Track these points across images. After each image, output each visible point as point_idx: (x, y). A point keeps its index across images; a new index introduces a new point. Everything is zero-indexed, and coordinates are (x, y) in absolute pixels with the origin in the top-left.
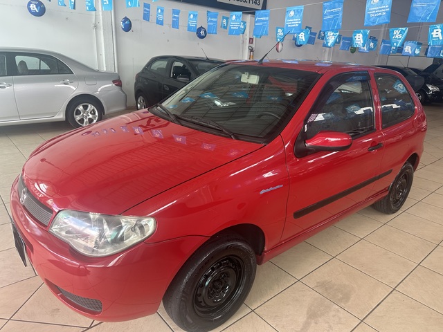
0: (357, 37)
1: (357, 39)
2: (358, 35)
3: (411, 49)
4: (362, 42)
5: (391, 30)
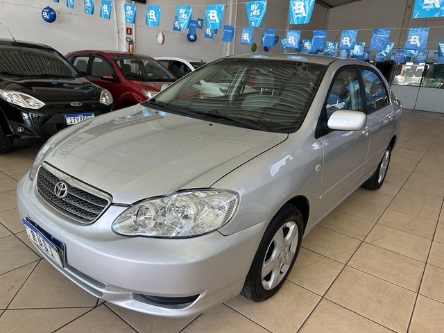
0: (211, 15)
1: (211, 18)
2: (211, 11)
3: (295, 40)
4: (218, 21)
5: (247, 4)
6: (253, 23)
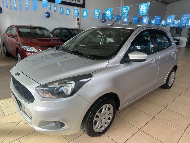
2: (107, 11)
4: (110, 15)
6: (124, 16)
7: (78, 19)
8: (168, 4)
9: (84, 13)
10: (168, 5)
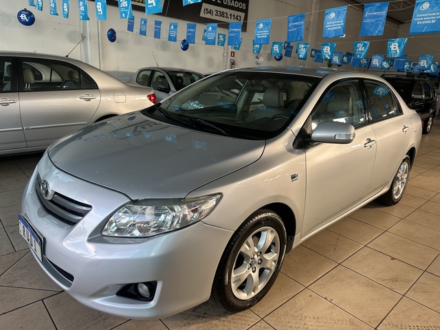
1: (325, 52)
2: (326, 47)
3: (379, 62)
4: (330, 54)
5: (355, 43)
6: (358, 56)
7: (233, 54)
8: (402, 23)
9: (274, 47)
10: (401, 26)
